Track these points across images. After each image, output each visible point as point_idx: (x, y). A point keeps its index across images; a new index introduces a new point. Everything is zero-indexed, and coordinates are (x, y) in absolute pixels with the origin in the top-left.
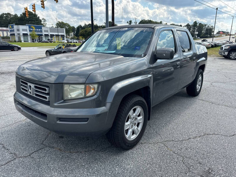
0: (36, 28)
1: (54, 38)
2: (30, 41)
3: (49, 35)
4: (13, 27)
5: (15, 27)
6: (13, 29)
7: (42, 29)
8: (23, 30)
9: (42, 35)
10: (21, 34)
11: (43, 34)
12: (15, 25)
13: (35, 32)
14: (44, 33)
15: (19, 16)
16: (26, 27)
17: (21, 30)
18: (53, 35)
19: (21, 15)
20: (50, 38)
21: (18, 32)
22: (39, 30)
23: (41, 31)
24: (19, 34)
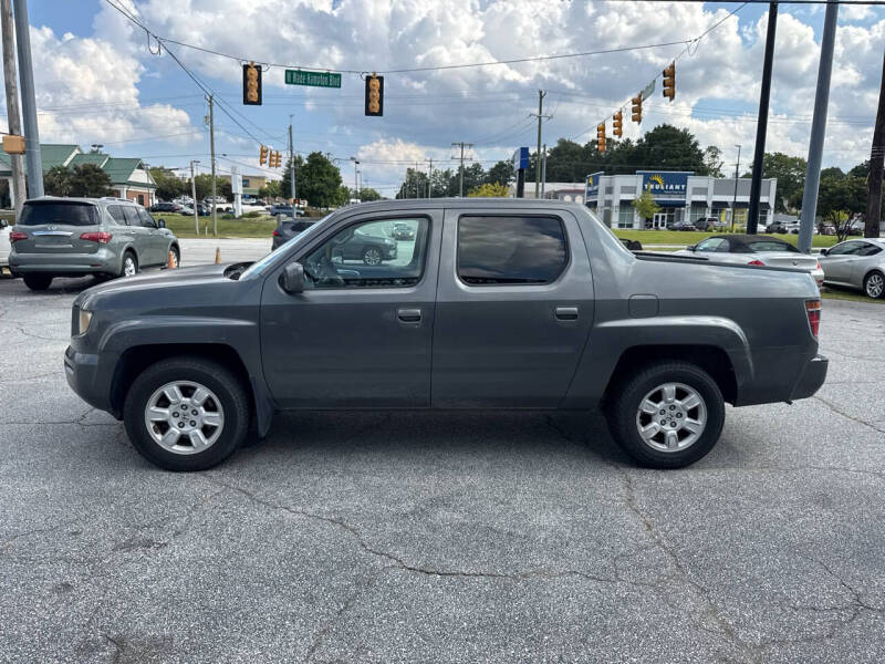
0: (668, 180)
1: (724, 214)
2: (636, 226)
3: (710, 204)
4: (596, 182)
5: (604, 180)
6: (595, 188)
7: (689, 184)
8: (625, 190)
9: (683, 204)
10: (616, 203)
11: (688, 202)
12: (605, 174)
13: (651, 195)
14: (690, 198)
15: (635, 144)
16: (636, 181)
17: (617, 189)
18: (725, 204)
19: (638, 141)
20: (708, 215)
21: (608, 197)
22: (677, 187)
23: (684, 192)
24: (609, 203)
